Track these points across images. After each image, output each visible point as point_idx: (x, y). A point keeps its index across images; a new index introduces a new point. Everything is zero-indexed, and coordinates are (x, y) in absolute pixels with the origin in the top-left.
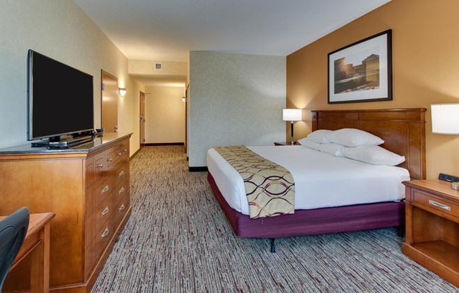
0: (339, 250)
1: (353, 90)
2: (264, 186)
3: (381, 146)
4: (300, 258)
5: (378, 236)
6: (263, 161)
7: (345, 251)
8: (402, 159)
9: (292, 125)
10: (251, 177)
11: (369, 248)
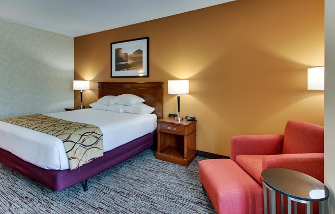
0: (128, 170)
1: (127, 70)
2: (81, 142)
3: (144, 103)
4: (107, 185)
5: (144, 154)
6: (71, 123)
7: (131, 169)
8: (153, 109)
9: (81, 93)
10: (69, 137)
11: (141, 162)
